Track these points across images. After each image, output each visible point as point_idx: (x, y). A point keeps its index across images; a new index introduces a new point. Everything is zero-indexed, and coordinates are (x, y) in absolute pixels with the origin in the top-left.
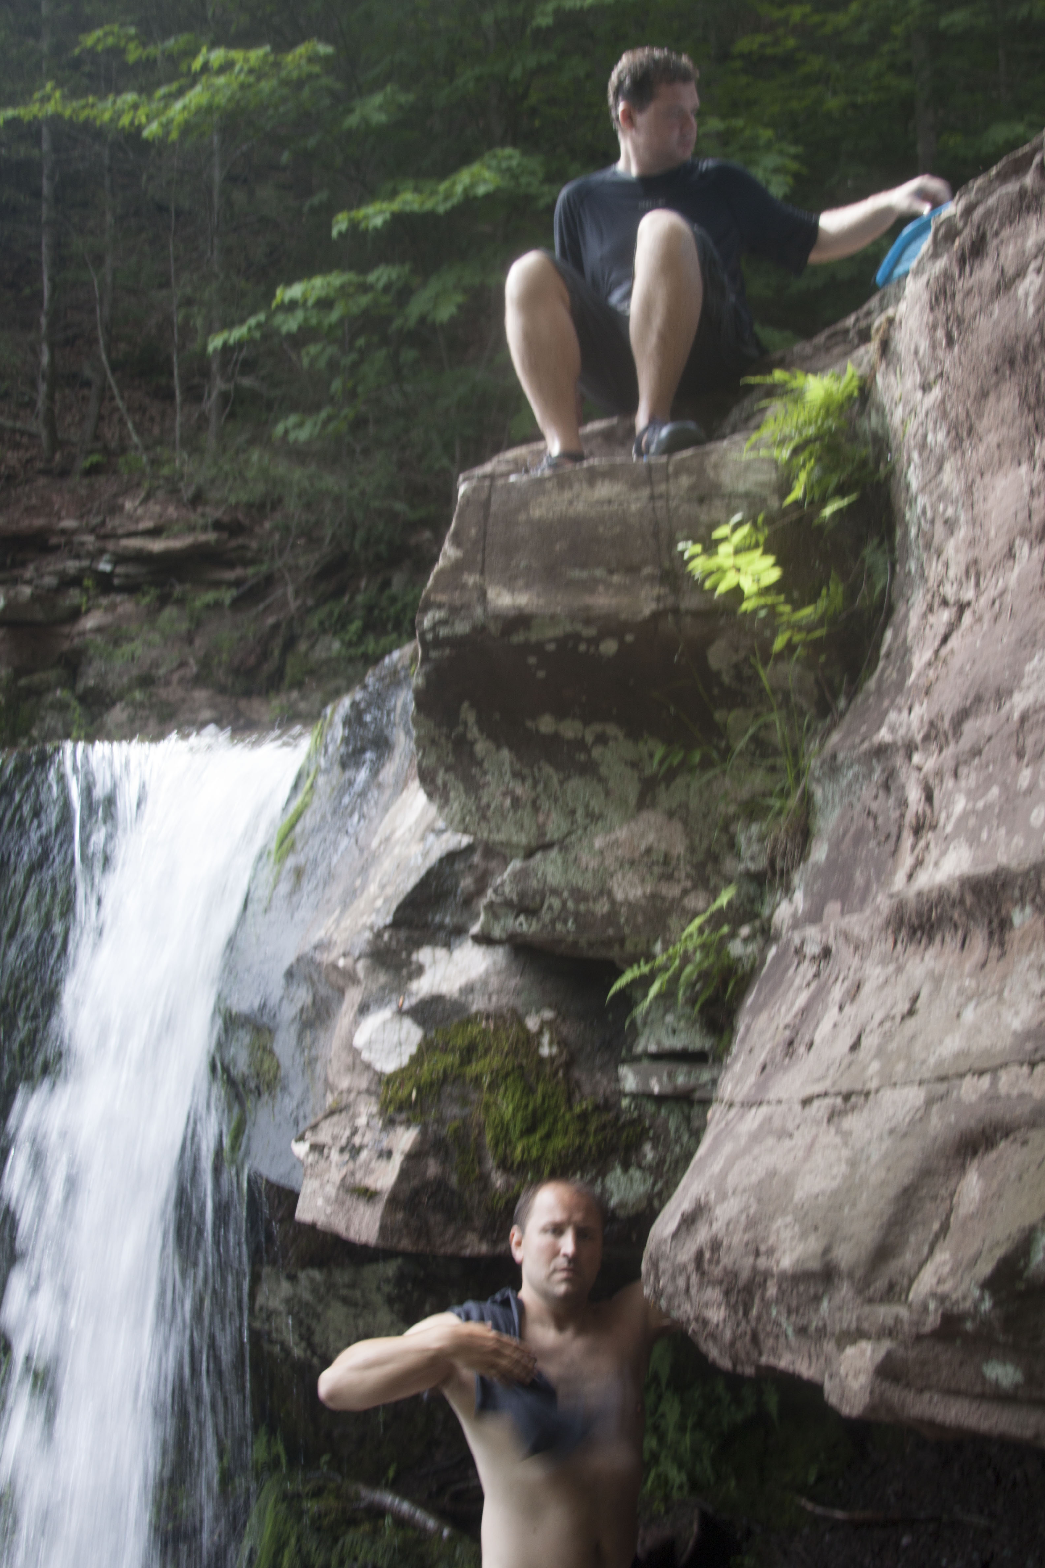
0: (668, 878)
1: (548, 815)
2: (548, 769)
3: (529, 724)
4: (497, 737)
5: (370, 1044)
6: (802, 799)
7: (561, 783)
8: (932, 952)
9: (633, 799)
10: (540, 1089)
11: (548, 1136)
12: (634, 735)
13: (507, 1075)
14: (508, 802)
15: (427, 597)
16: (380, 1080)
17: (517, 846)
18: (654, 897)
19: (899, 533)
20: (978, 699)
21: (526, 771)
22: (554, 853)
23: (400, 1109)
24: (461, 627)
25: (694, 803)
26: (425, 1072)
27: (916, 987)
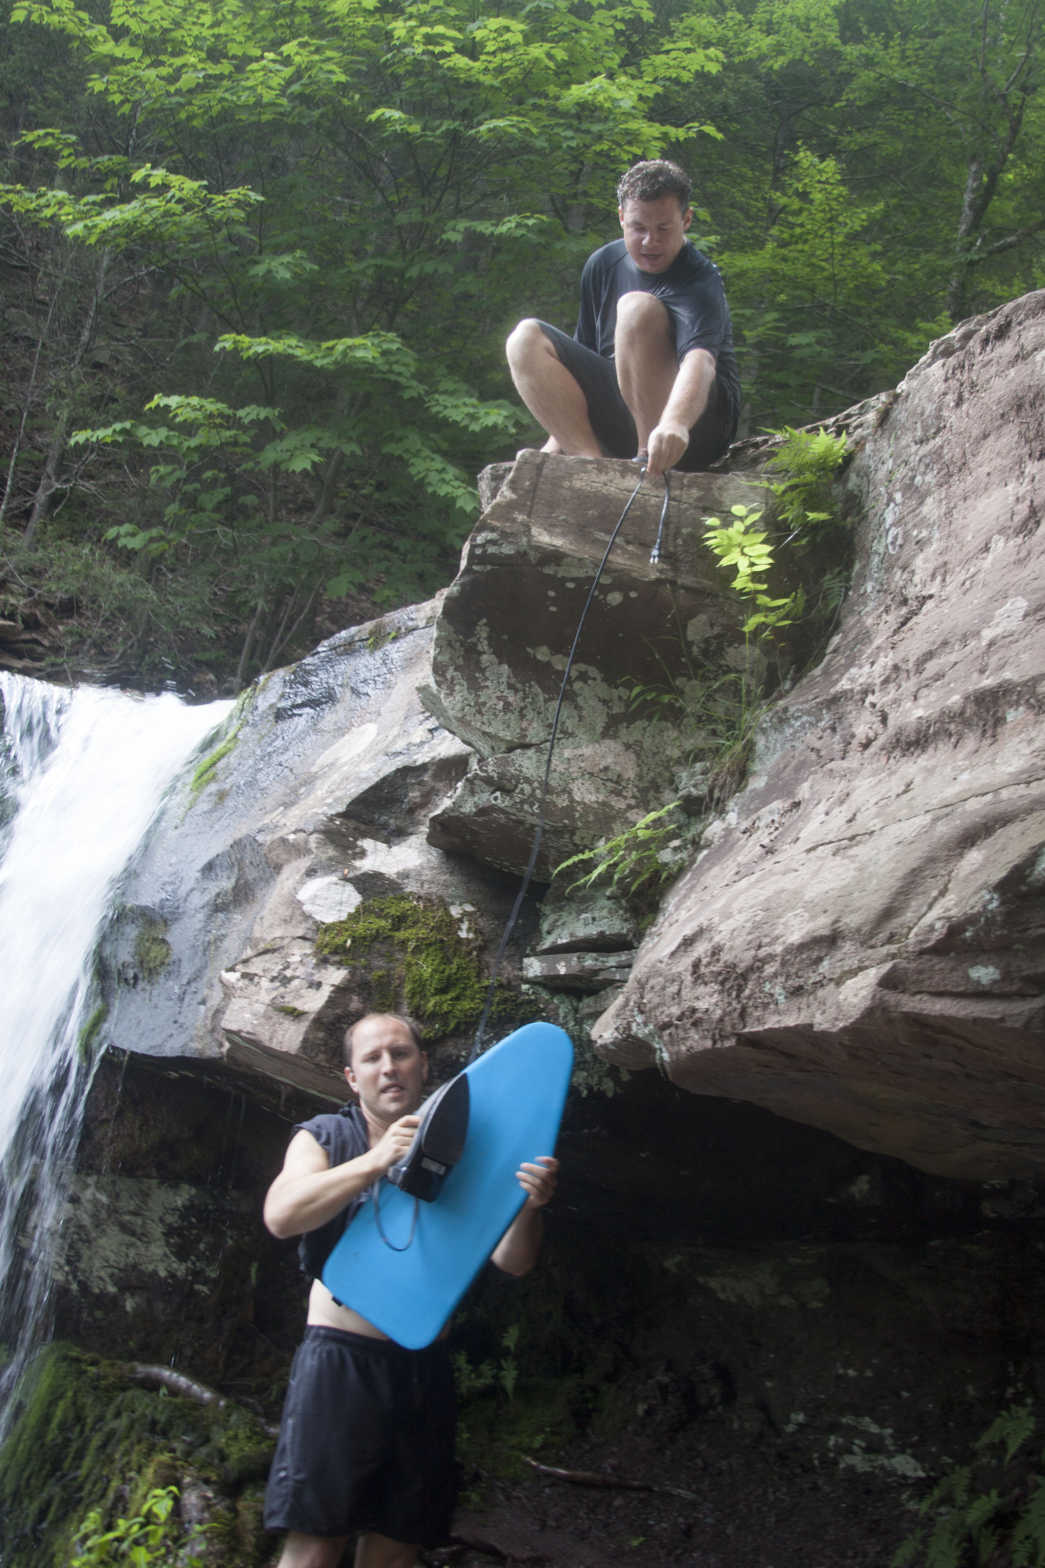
0: (618, 794)
1: (532, 721)
2: (537, 689)
3: (529, 650)
4: (501, 655)
5: (314, 899)
6: (744, 748)
7: (546, 701)
8: (924, 756)
9: (599, 728)
10: (456, 961)
11: (457, 998)
12: (610, 680)
13: (429, 945)
14: (501, 705)
15: (484, 521)
16: (318, 929)
17: (502, 740)
18: (604, 804)
19: (857, 567)
20: (945, 643)
21: (519, 686)
22: (531, 752)
23: (335, 952)
24: (507, 549)
25: (647, 743)
26: (360, 928)
27: (910, 777)
